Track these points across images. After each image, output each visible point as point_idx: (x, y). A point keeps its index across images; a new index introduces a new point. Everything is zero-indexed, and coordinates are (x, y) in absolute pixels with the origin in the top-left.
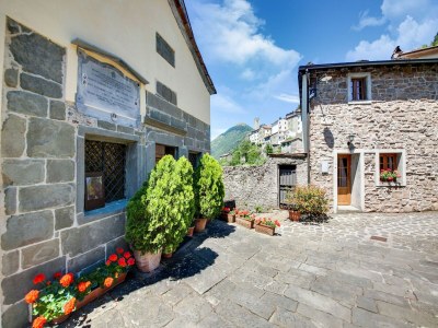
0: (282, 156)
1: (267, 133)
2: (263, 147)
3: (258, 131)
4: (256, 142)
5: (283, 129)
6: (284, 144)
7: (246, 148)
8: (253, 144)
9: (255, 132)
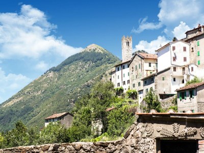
0: (165, 119)
1: (147, 69)
2: (141, 97)
3: (129, 63)
4: (125, 88)
5: (180, 62)
6: (182, 94)
7: (105, 99)
8: (119, 92)
9: (122, 66)
